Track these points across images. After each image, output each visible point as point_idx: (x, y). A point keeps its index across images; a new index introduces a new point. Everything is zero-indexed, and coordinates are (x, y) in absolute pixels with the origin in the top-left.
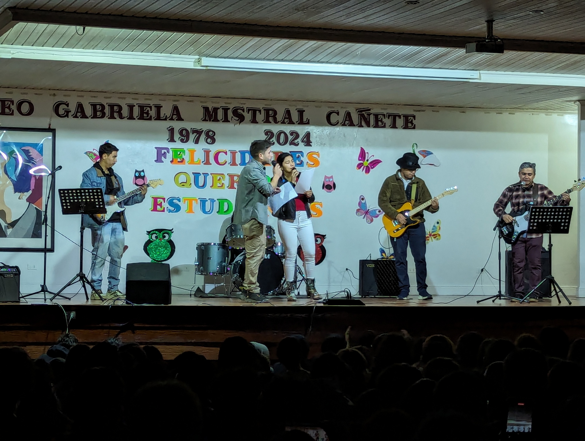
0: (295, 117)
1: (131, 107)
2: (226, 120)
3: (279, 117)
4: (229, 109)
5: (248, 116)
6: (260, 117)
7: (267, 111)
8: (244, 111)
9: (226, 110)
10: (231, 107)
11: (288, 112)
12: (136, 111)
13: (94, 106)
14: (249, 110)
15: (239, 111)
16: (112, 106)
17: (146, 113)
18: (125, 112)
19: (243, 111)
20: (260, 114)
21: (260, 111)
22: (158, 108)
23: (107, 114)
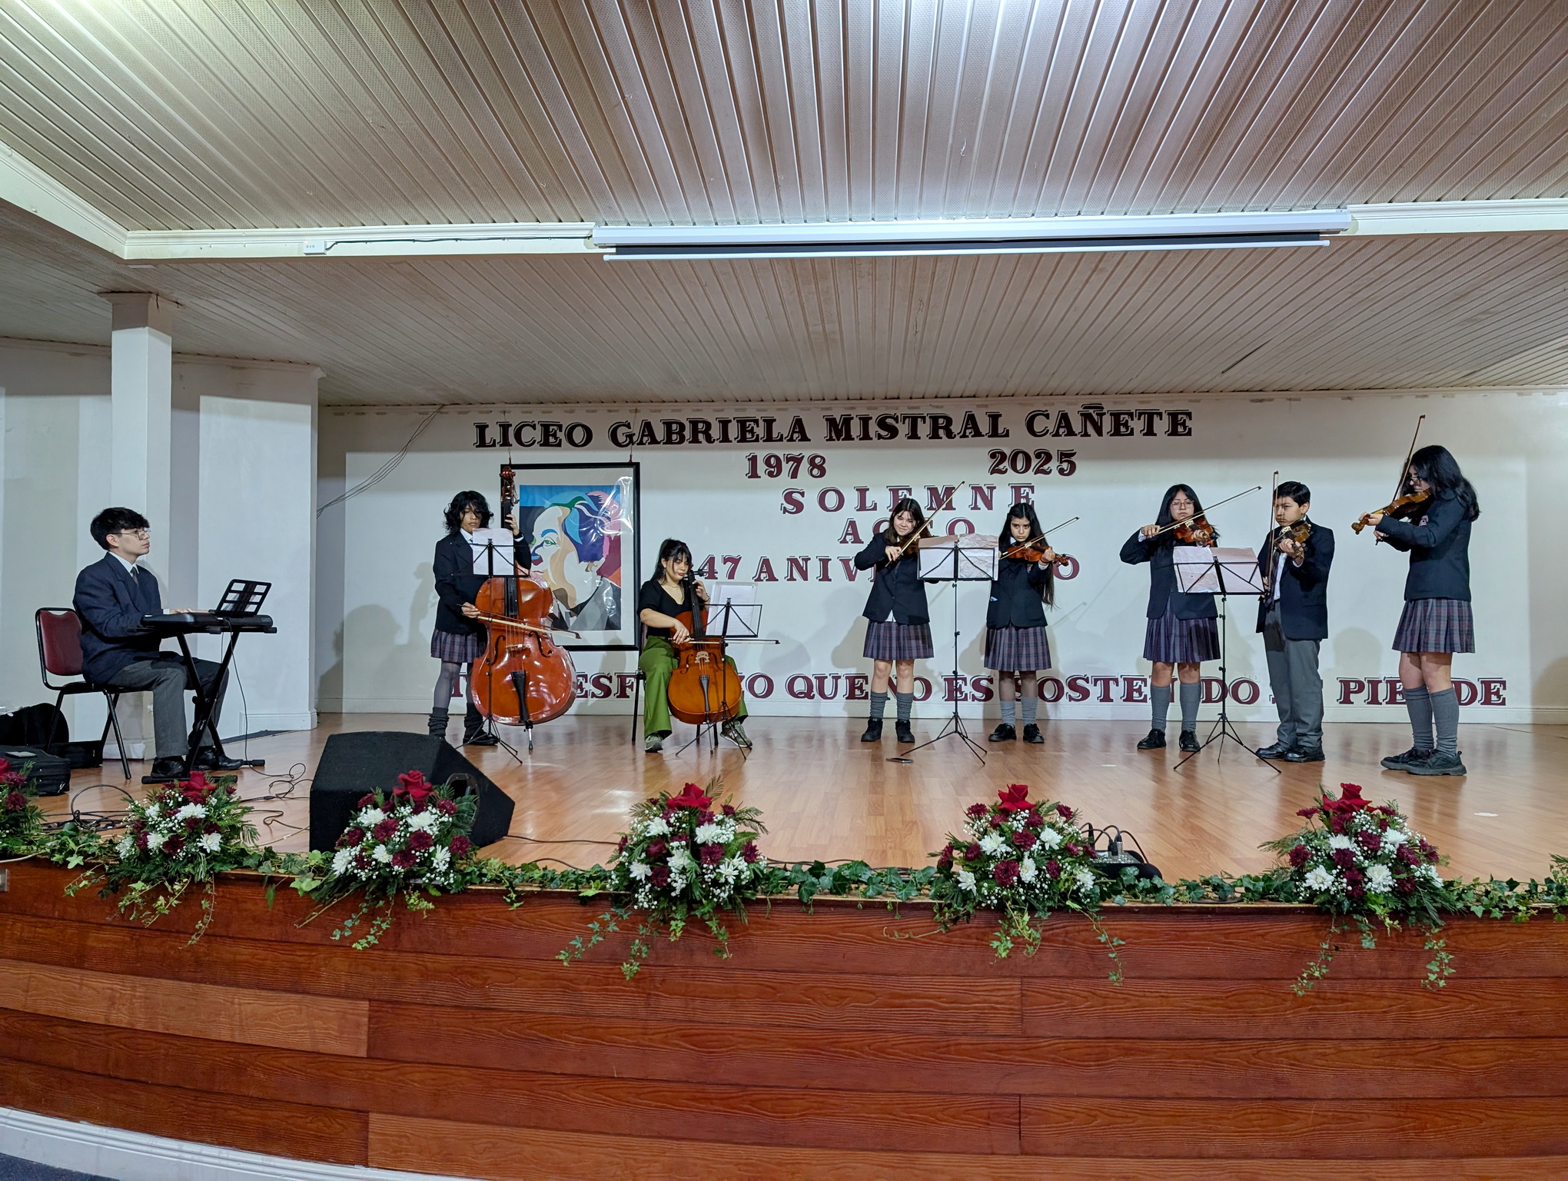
0: (984, 426)
1: (725, 424)
2: (866, 436)
3: (956, 428)
4: (871, 418)
5: (904, 429)
6: (924, 429)
7: (935, 419)
8: (897, 422)
9: (865, 421)
10: (875, 415)
11: (971, 419)
12: (733, 431)
13: (668, 424)
14: (905, 418)
15: (889, 421)
16: (694, 423)
17: (749, 431)
18: (715, 432)
19: (896, 419)
20: (924, 423)
21: (924, 418)
22: (769, 423)
23: (687, 437)
